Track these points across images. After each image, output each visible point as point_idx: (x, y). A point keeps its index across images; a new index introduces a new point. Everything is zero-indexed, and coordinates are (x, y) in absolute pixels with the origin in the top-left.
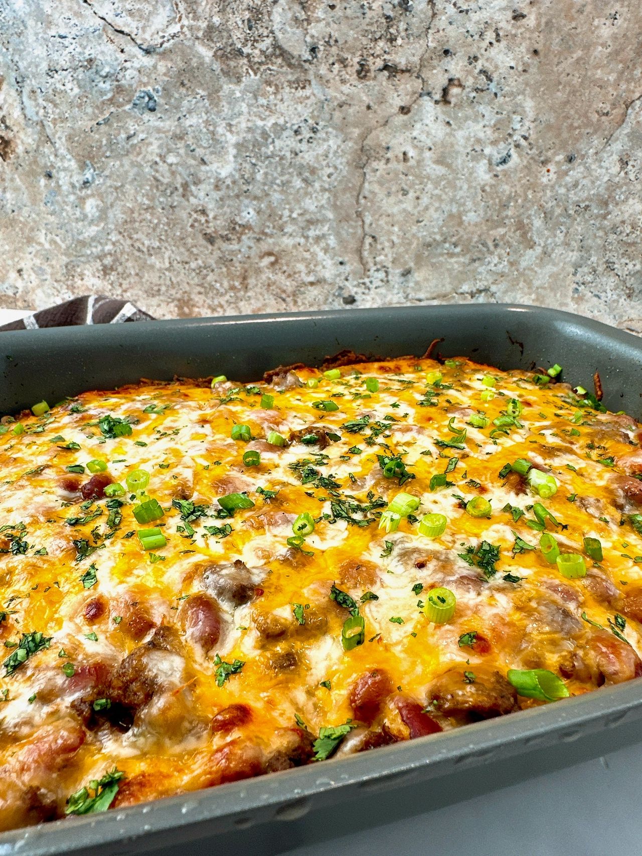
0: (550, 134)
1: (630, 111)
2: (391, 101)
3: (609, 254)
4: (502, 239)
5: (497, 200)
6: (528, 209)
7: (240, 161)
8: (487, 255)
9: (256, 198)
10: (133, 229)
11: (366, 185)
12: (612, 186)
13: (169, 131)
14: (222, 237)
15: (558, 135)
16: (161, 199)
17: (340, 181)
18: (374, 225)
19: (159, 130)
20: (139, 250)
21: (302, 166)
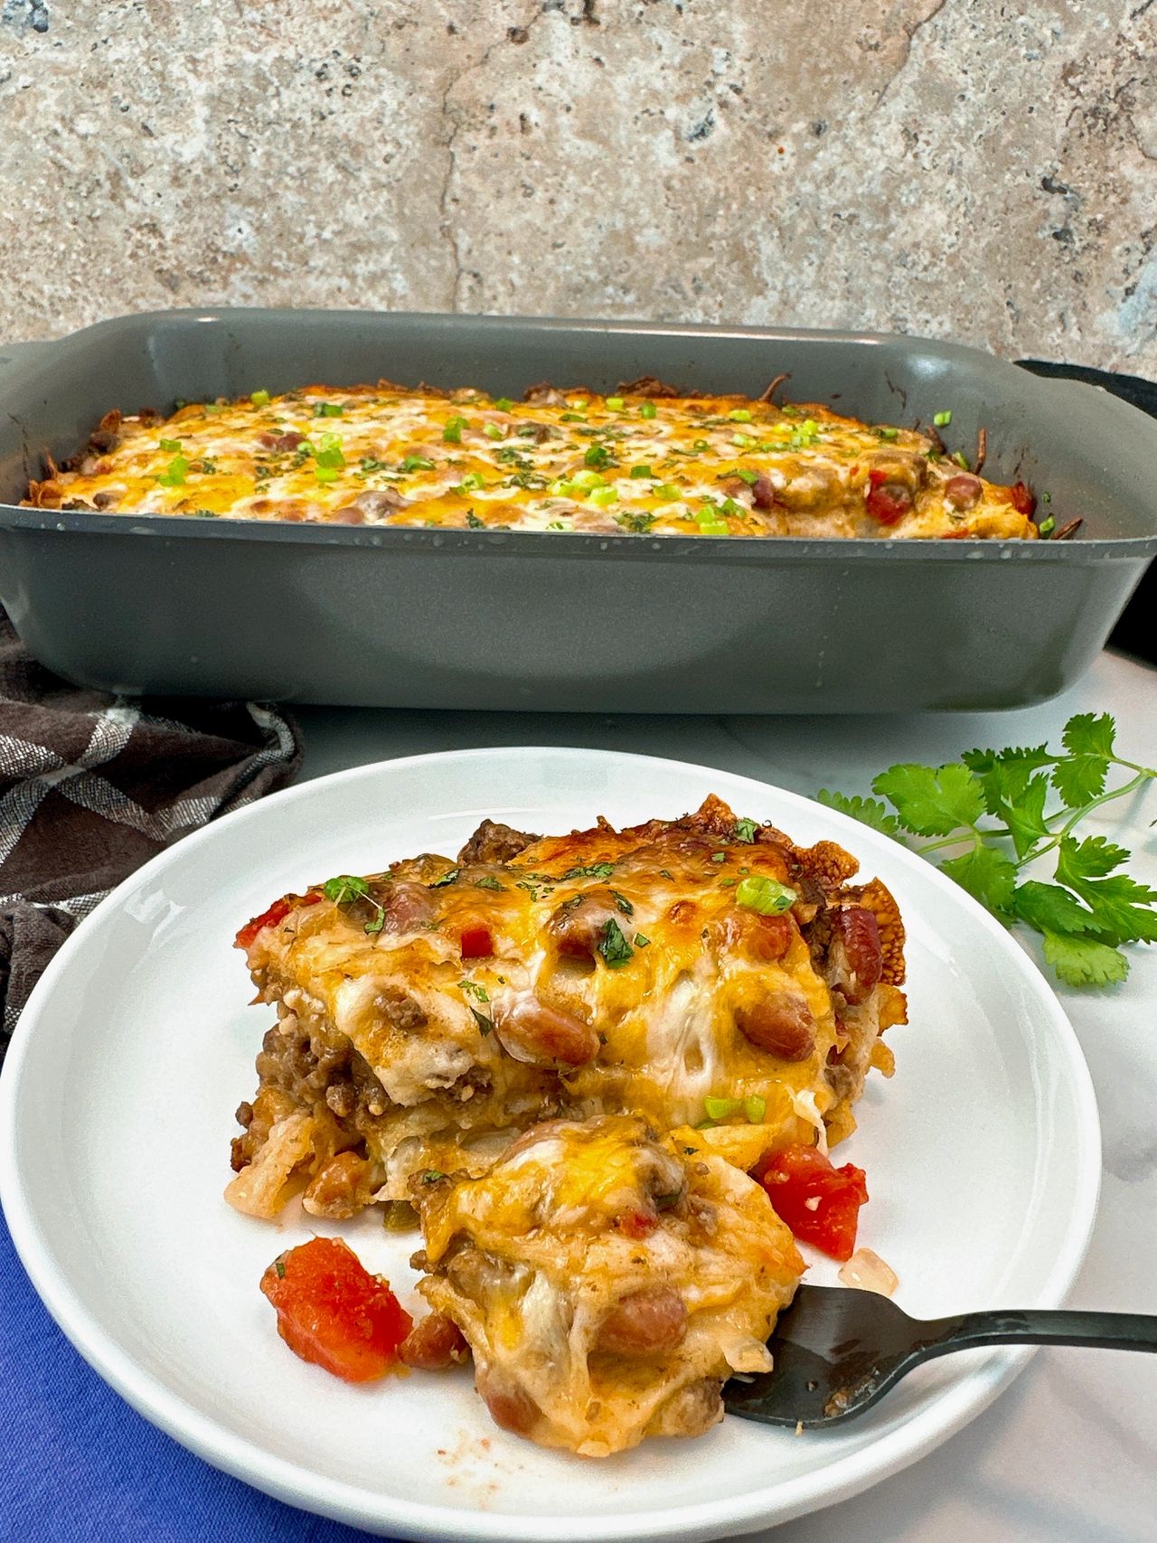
0: (778, 84)
1: (915, 42)
2: (491, 19)
3: (895, 305)
4: (708, 278)
5: (695, 206)
6: (749, 223)
7: (218, 130)
8: (682, 308)
9: (252, 201)
10: (19, 261)
11: (457, 176)
12: (894, 180)
13: (76, 71)
14: (192, 277)
15: (794, 86)
16: (70, 204)
17: (408, 170)
18: (475, 253)
19: (56, 69)
20: (33, 303)
21: (334, 141)
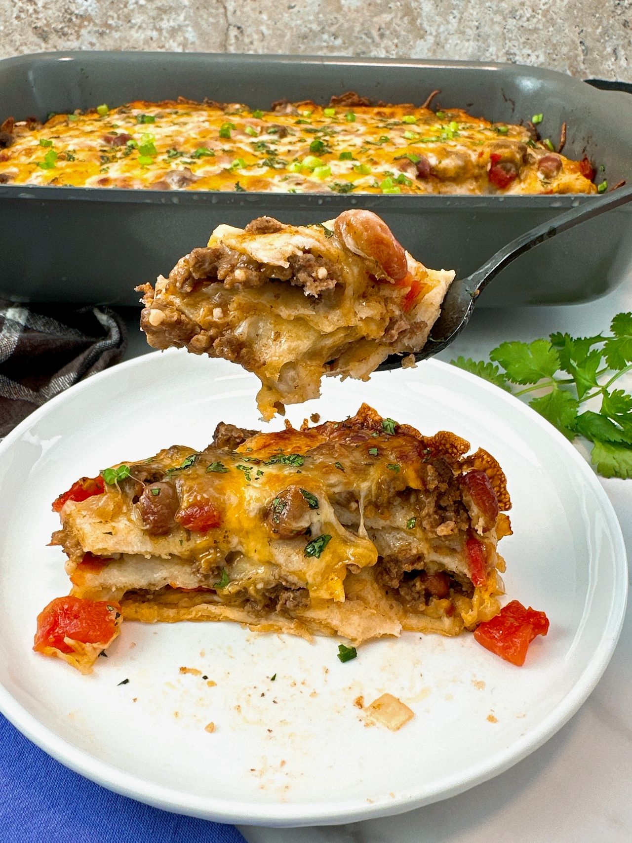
3: (509, 44)
8: (372, 48)
14: (57, 31)
18: (238, 13)
